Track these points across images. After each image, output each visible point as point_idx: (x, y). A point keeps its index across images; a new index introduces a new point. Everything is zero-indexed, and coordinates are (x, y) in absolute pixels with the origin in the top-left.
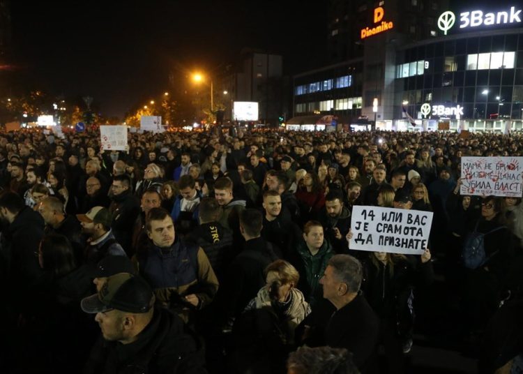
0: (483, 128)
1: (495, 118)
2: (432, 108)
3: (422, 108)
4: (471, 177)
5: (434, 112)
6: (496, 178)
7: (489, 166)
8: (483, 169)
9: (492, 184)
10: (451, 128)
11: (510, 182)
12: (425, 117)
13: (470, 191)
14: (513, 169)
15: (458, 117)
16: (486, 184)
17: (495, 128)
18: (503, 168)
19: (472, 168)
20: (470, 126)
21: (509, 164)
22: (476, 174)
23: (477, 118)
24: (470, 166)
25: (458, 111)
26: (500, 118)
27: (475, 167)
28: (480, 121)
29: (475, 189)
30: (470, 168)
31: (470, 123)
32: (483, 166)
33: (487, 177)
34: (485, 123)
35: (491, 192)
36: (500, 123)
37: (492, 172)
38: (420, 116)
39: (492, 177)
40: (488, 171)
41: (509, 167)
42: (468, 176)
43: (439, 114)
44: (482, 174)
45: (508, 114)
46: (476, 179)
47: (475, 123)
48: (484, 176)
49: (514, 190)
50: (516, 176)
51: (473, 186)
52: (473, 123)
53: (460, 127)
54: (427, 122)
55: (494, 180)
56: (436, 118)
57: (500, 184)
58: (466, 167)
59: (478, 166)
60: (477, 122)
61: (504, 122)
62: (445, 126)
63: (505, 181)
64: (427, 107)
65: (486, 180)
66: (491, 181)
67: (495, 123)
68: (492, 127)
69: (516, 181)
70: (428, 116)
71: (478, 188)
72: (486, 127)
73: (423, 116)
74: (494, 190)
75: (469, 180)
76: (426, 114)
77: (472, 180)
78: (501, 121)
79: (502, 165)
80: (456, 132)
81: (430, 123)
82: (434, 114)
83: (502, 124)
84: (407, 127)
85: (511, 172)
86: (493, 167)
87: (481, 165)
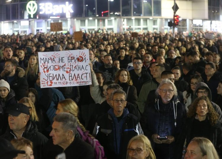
0: (96, 28)
1: (106, 15)
2: (38, 6)
3: (28, 6)
4: (48, 71)
5: (41, 10)
6: (68, 70)
7: (62, 60)
8: (57, 63)
9: (67, 76)
10: (63, 28)
11: (80, 72)
12: (32, 16)
13: (49, 83)
14: (82, 61)
15: (68, 16)
16: (61, 76)
17: (107, 26)
18: (73, 61)
19: (48, 62)
20: (81, 25)
21: (78, 56)
22: (52, 67)
23: (87, 16)
24: (46, 60)
25: (68, 9)
26: (111, 16)
27: (50, 61)
28: (91, 19)
29: (53, 81)
30: (46, 62)
31: (81, 21)
32: (57, 60)
33: (61, 70)
34: (96, 20)
35: (67, 83)
36: (111, 21)
37: (65, 65)
38: (26, 17)
39: (66, 69)
40: (61, 64)
41: (78, 59)
42: (46, 70)
43: (47, 13)
44: (57, 67)
45: (118, 11)
46: (52, 72)
47: (87, 21)
48: (59, 68)
49: (85, 80)
50: (84, 67)
51: (51, 78)
52: (84, 21)
53: (71, 27)
54: (35, 23)
55: (67, 72)
56: (45, 17)
57: (73, 76)
58: (42, 62)
59: (53, 60)
60: (88, 20)
61: (115, 19)
62: (56, 26)
63: (76, 72)
64: (34, 5)
65: (61, 72)
66: (65, 73)
67: (106, 21)
68: (104, 25)
69: (86, 72)
70: (35, 16)
71: (55, 81)
72: (98, 25)
73: (29, 16)
74: (69, 81)
75: (46, 73)
76: (32, 13)
77: (49, 73)
78: (113, 18)
79: (73, 58)
80: (68, 33)
81: (37, 22)
82: (41, 13)
83: (113, 21)
84: (12, 29)
85: (80, 64)
86: (66, 60)
87: (55, 59)
